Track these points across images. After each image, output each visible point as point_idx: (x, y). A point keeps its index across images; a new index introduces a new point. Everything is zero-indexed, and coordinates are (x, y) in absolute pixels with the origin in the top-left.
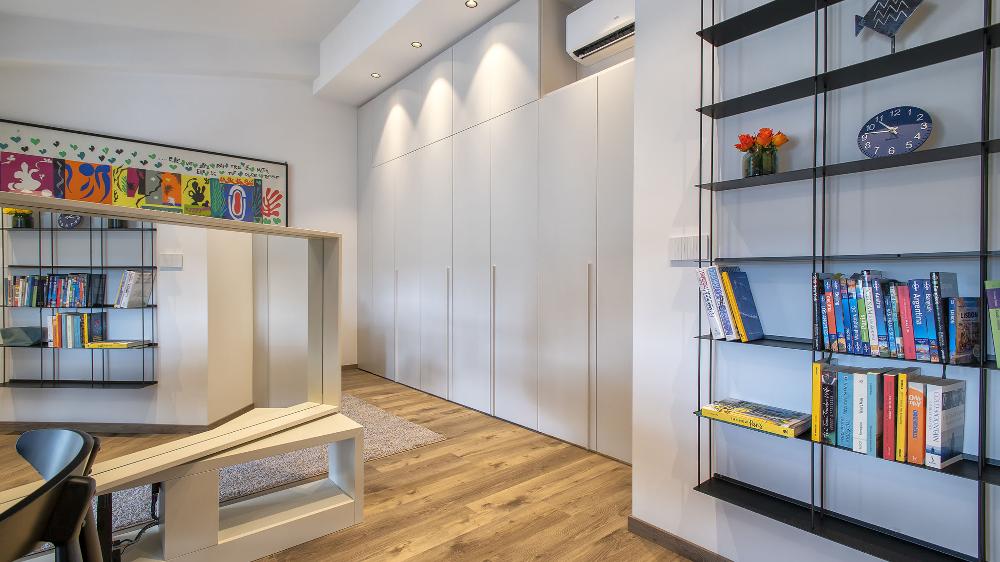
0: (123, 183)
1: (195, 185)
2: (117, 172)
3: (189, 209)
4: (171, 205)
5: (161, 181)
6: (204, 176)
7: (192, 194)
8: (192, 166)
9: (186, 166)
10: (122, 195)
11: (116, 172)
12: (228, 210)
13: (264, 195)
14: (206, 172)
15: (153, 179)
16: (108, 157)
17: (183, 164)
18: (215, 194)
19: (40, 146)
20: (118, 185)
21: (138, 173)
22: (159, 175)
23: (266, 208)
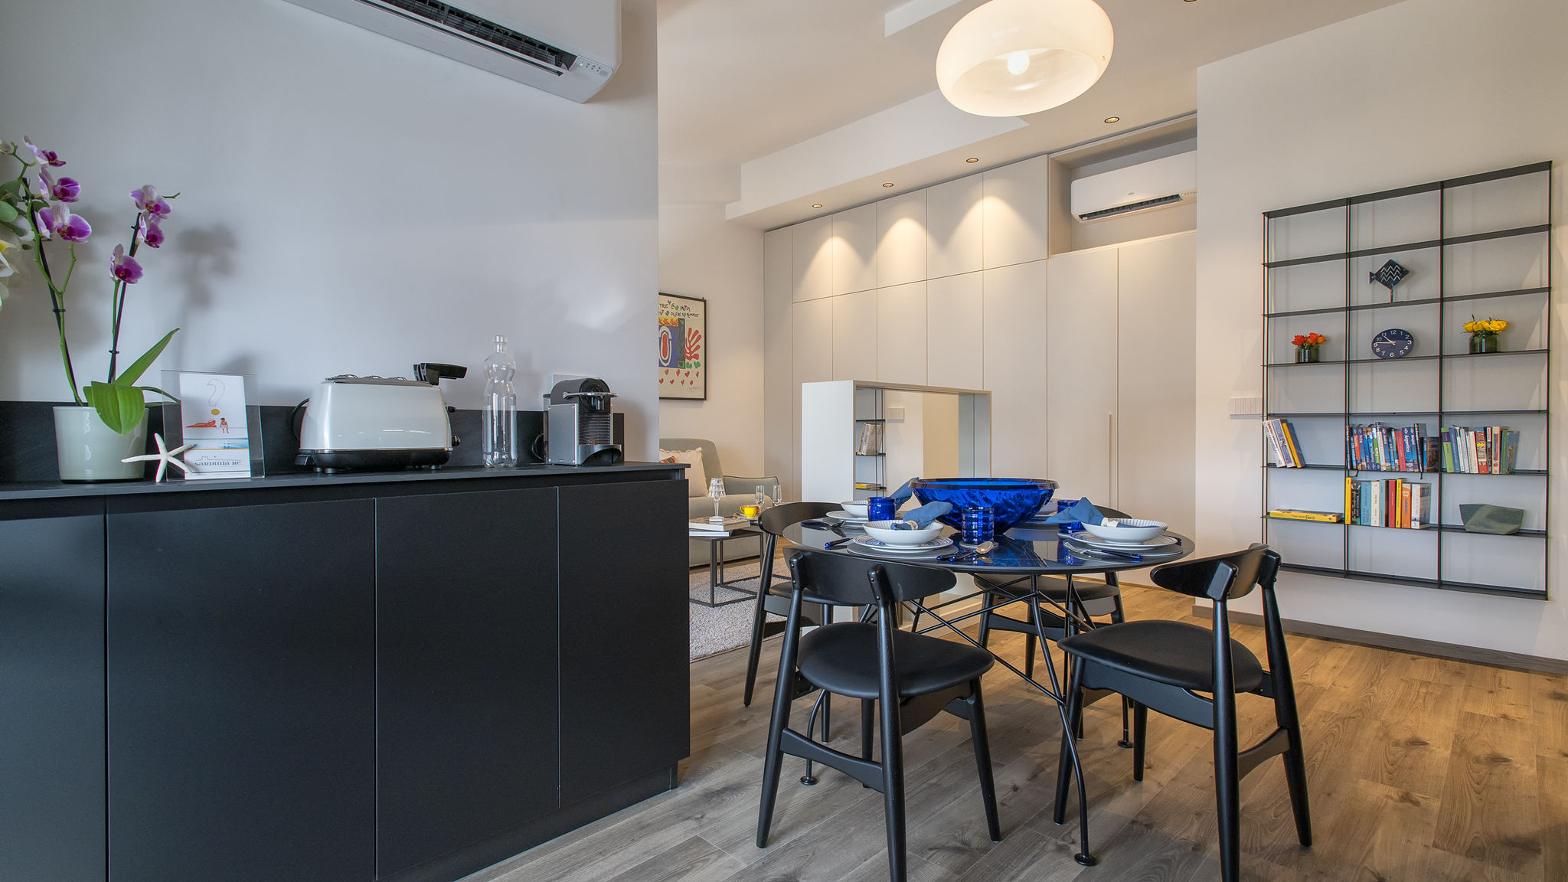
13: (686, 336)
23: (688, 351)
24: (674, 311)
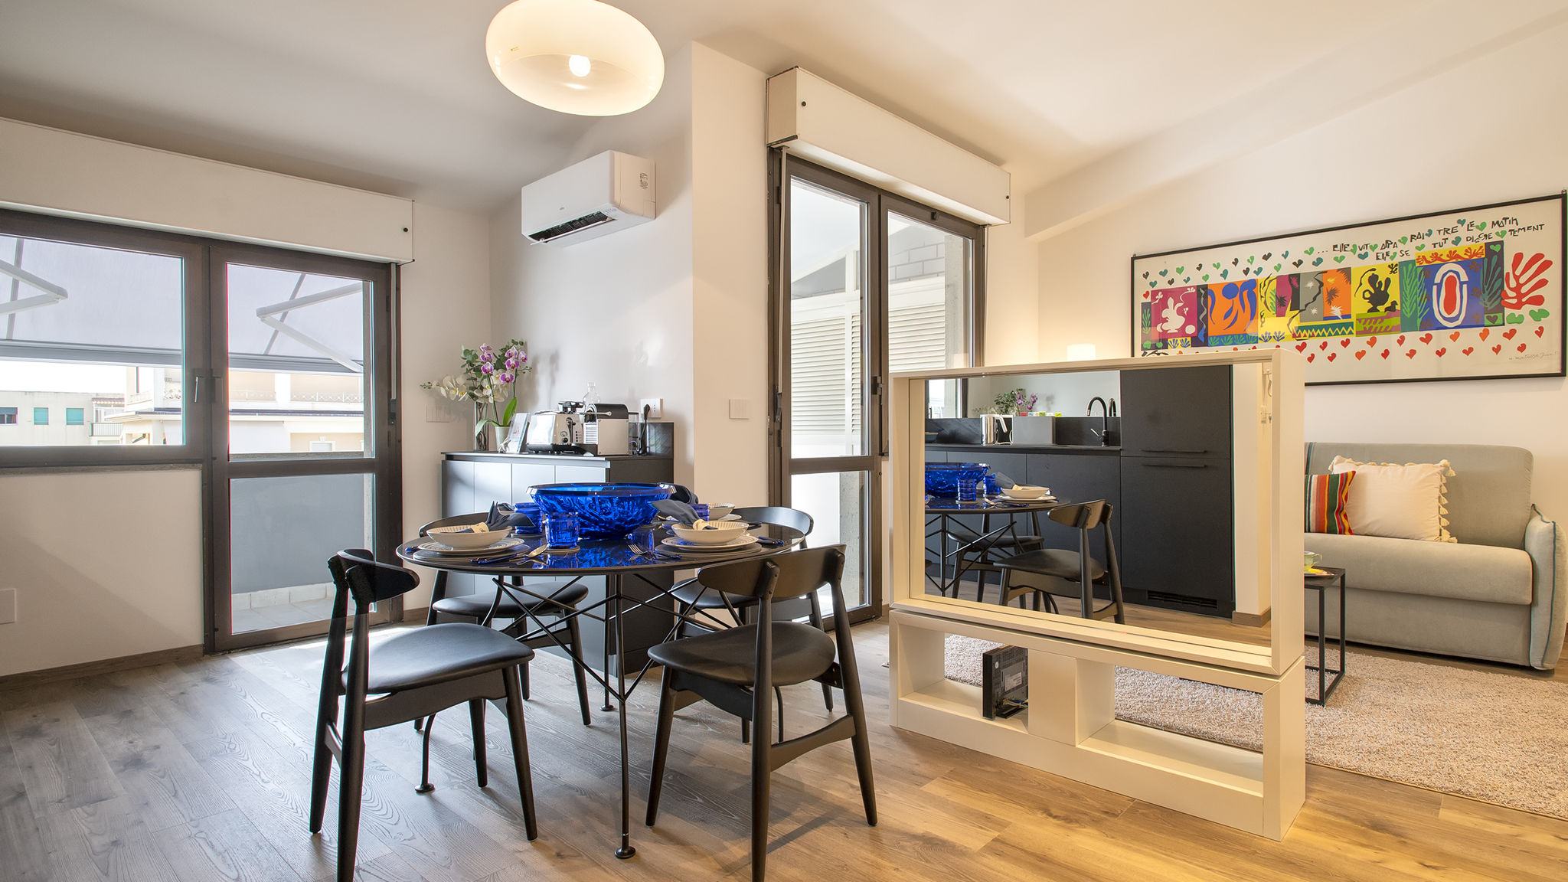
0: (1271, 300)
1: (1373, 279)
2: (1265, 285)
3: (1363, 321)
4: (1337, 318)
5: (1321, 284)
6: (1389, 261)
7: (1367, 295)
8: (1369, 250)
9: (1359, 252)
10: (1270, 315)
11: (1262, 285)
12: (1432, 310)
13: (1508, 267)
14: (1391, 254)
15: (1310, 285)
16: (1253, 268)
17: (1354, 251)
18: (1408, 287)
19: (1184, 275)
20: (1265, 303)
21: (1290, 281)
22: (1318, 277)
23: (1511, 294)
24: (1475, 233)
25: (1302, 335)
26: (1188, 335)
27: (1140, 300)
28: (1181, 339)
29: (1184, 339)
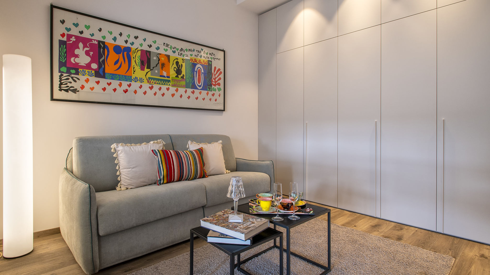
0: (138, 61)
1: (177, 63)
2: (135, 52)
3: (174, 80)
5: (159, 60)
6: (182, 57)
7: (175, 70)
8: (176, 50)
9: (172, 49)
10: (138, 68)
12: (194, 81)
13: (213, 71)
14: (183, 54)
15: (155, 58)
16: (130, 41)
17: (171, 48)
18: (188, 70)
19: (90, 31)
20: (135, 61)
21: (146, 54)
22: (158, 55)
23: (214, 81)
24: (205, 55)
25: (152, 82)
26: (93, 69)
27: (57, 38)
28: (88, 70)
29: (90, 71)
